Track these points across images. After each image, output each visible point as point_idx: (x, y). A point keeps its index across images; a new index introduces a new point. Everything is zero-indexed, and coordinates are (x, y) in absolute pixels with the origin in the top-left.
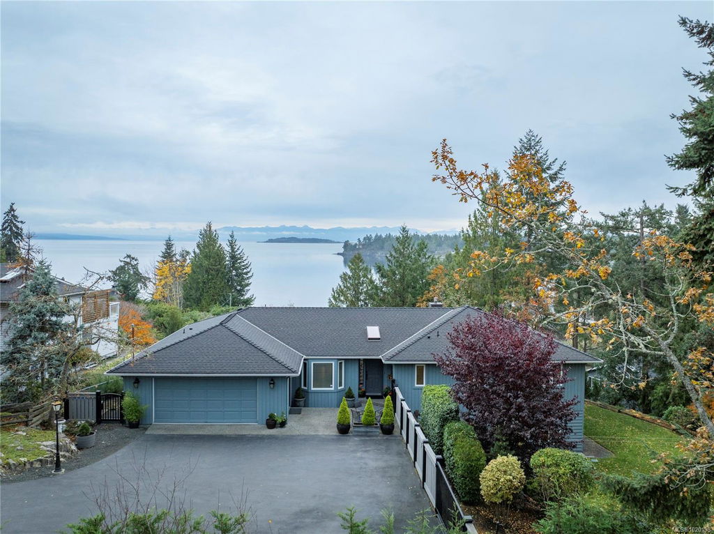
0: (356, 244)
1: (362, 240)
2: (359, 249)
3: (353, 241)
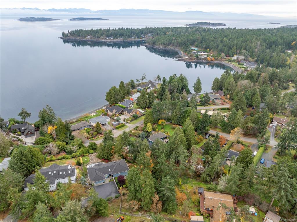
0: (68, 33)
2: (69, 36)
3: (66, 32)
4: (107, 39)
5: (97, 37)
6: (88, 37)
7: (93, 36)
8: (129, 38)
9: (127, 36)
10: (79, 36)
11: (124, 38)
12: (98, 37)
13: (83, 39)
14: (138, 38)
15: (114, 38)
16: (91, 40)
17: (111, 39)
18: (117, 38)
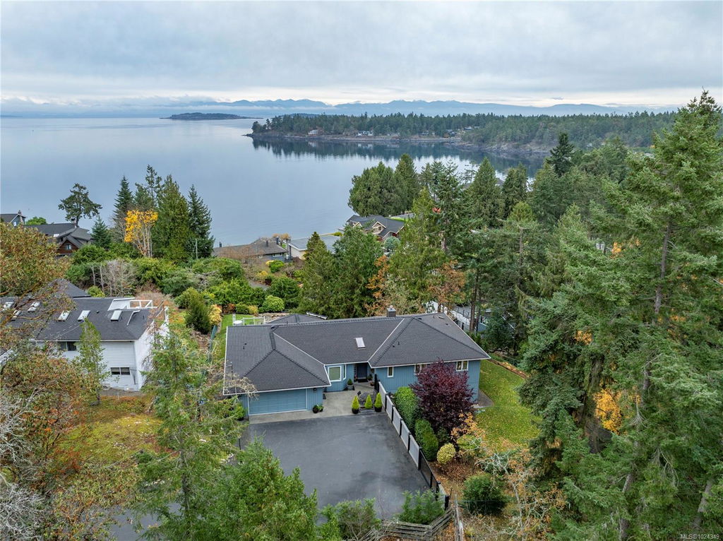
0: (265, 125)
1: (271, 122)
2: (269, 130)
3: (262, 122)
4: (359, 135)
5: (335, 131)
6: (312, 132)
7: (325, 130)
8: (415, 134)
9: (409, 128)
10: (291, 129)
11: (401, 133)
12: (337, 133)
13: (301, 136)
14: (437, 134)
15: (376, 134)
16: (319, 139)
17: (370, 135)
18: (384, 134)
